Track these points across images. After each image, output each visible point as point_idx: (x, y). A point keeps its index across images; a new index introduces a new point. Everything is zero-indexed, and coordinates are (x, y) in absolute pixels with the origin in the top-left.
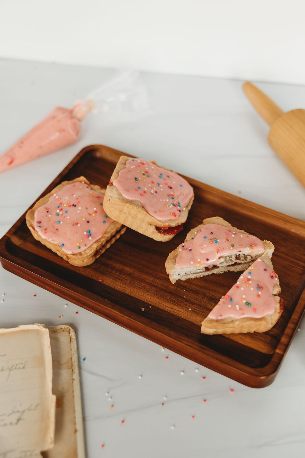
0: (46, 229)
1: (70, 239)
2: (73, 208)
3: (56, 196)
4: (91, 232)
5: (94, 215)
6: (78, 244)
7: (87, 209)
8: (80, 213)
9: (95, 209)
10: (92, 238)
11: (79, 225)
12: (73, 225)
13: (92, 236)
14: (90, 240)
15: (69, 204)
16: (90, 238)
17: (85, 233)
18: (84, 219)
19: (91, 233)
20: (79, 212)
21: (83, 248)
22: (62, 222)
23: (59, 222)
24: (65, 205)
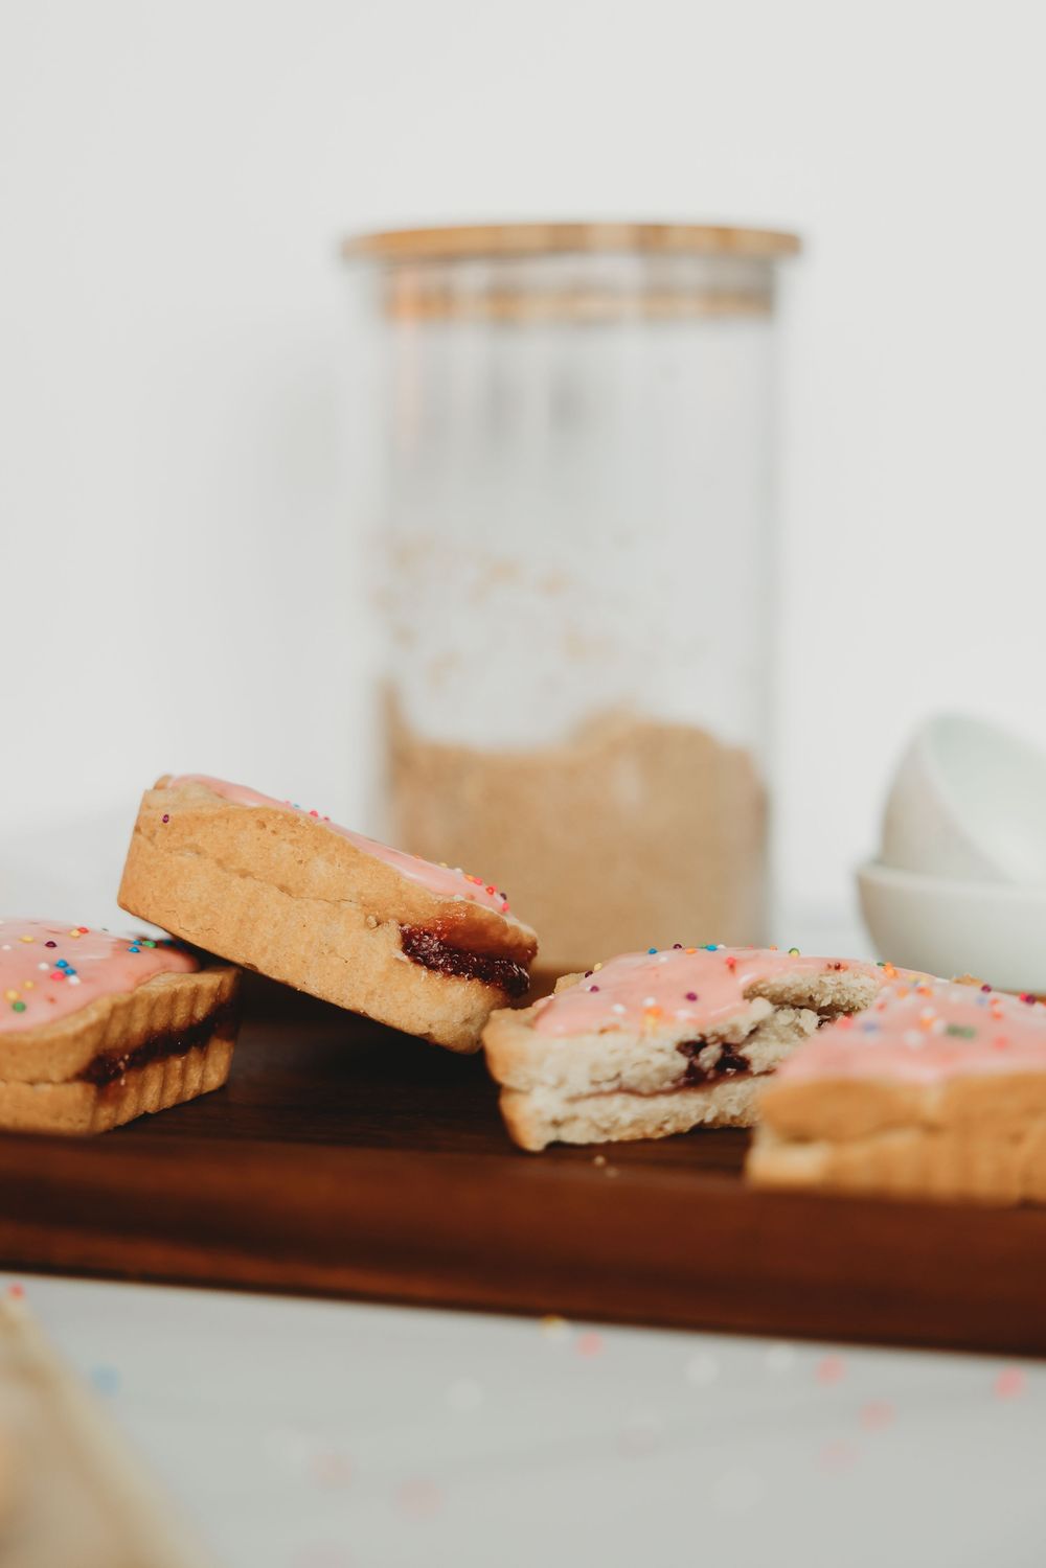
4: (75, 967)
5: (74, 934)
6: (12, 995)
10: (82, 980)
11: (5, 948)
13: (81, 975)
14: (71, 987)
16: (74, 980)
17: (44, 968)
18: (25, 938)
19: (71, 968)
21: (39, 1016)
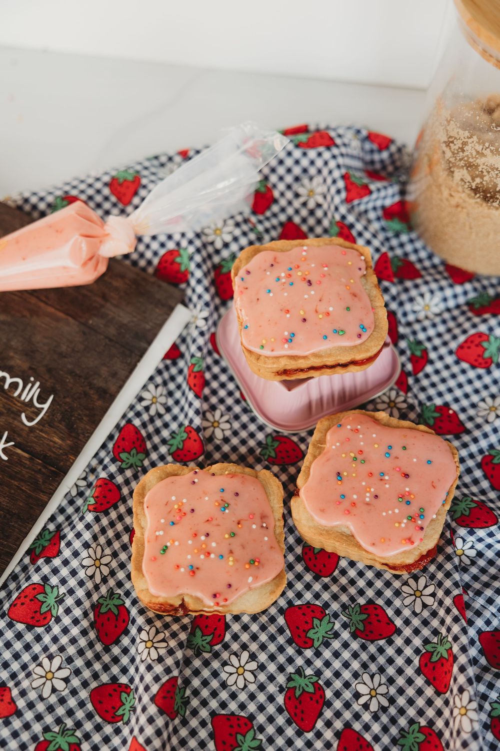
0: (247, 288)
1: (260, 326)
2: (305, 284)
3: (305, 251)
4: (295, 339)
5: (321, 316)
6: (264, 342)
7: (320, 301)
8: (306, 299)
9: (331, 309)
10: (289, 347)
11: (288, 316)
12: (281, 310)
13: (292, 344)
14: (283, 348)
15: (306, 275)
16: (286, 346)
17: (286, 333)
18: (302, 313)
19: (293, 339)
20: (306, 296)
21: (266, 352)
22: (271, 295)
23: (270, 291)
24: (299, 274)
